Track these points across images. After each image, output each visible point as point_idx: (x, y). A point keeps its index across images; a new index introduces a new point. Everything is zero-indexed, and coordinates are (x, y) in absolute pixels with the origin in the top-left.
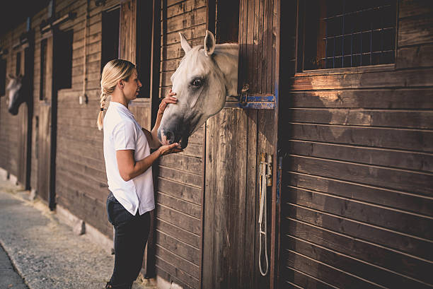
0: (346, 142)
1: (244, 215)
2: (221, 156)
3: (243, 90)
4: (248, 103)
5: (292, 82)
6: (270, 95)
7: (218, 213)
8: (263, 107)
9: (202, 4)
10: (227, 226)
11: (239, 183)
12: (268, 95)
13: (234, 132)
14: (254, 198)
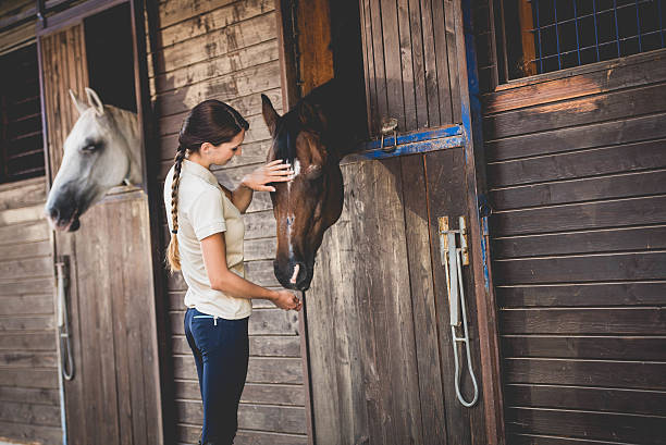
0: (623, 169)
1: (408, 323)
2: (341, 242)
3: (384, 130)
4: (399, 147)
5: (492, 100)
6: (451, 126)
7: (342, 334)
8: (436, 147)
9: (271, 7)
10: (369, 349)
11: (390, 276)
12: (445, 127)
13: (367, 199)
14: (431, 291)
